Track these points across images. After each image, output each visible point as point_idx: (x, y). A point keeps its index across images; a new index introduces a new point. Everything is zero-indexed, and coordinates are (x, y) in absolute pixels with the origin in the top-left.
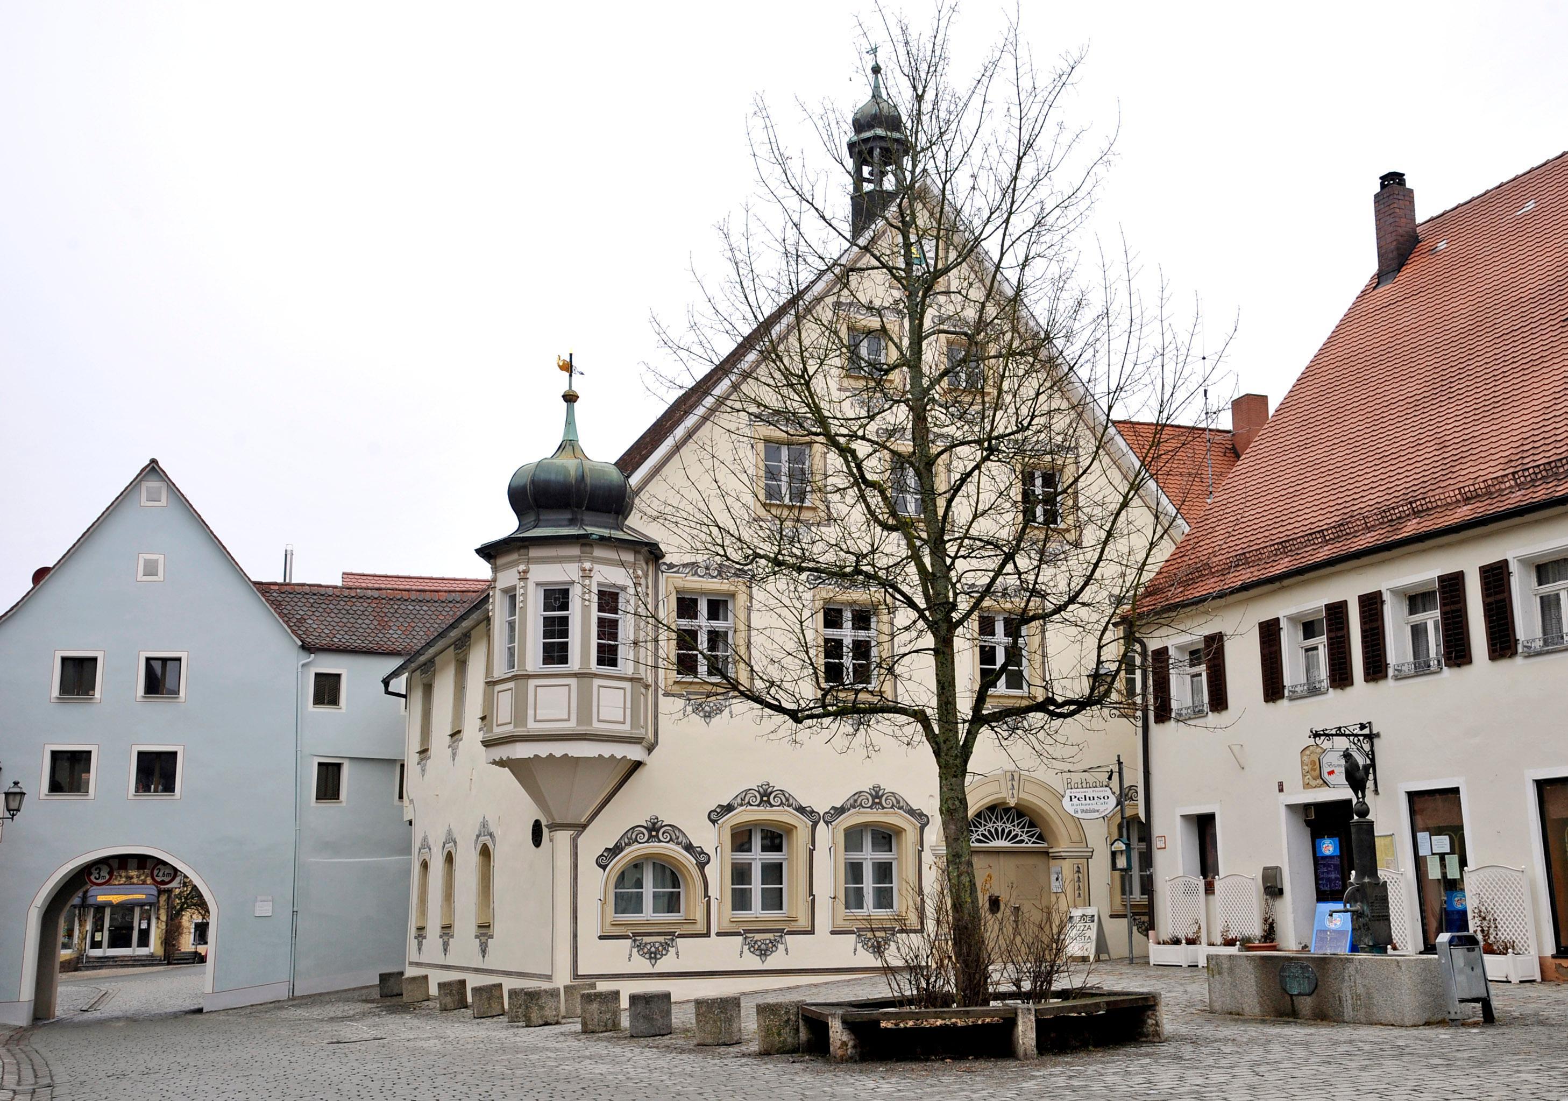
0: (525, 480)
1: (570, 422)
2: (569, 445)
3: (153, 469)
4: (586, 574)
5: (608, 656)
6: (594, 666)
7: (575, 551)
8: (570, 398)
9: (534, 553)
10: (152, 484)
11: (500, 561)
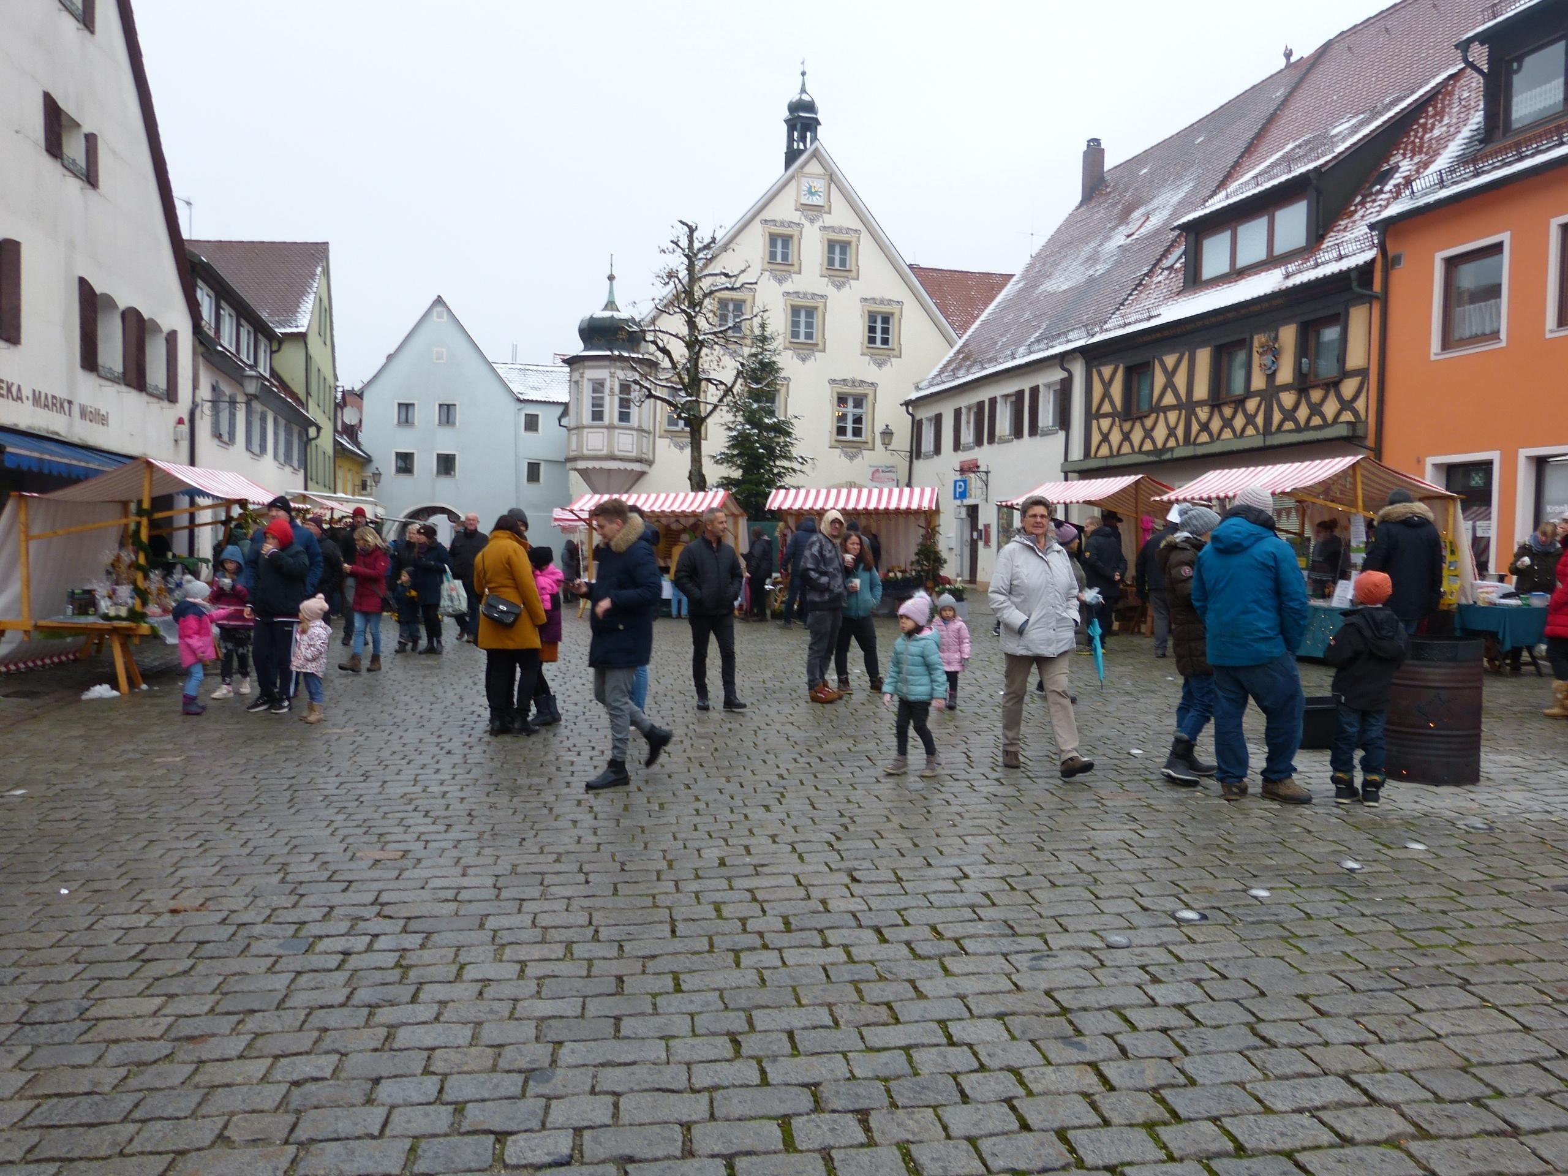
0: (585, 325)
1: (611, 292)
2: (611, 305)
3: (439, 301)
4: (612, 375)
5: (624, 417)
6: (616, 421)
7: (607, 363)
8: (611, 278)
9: (587, 363)
10: (439, 309)
11: (574, 366)
